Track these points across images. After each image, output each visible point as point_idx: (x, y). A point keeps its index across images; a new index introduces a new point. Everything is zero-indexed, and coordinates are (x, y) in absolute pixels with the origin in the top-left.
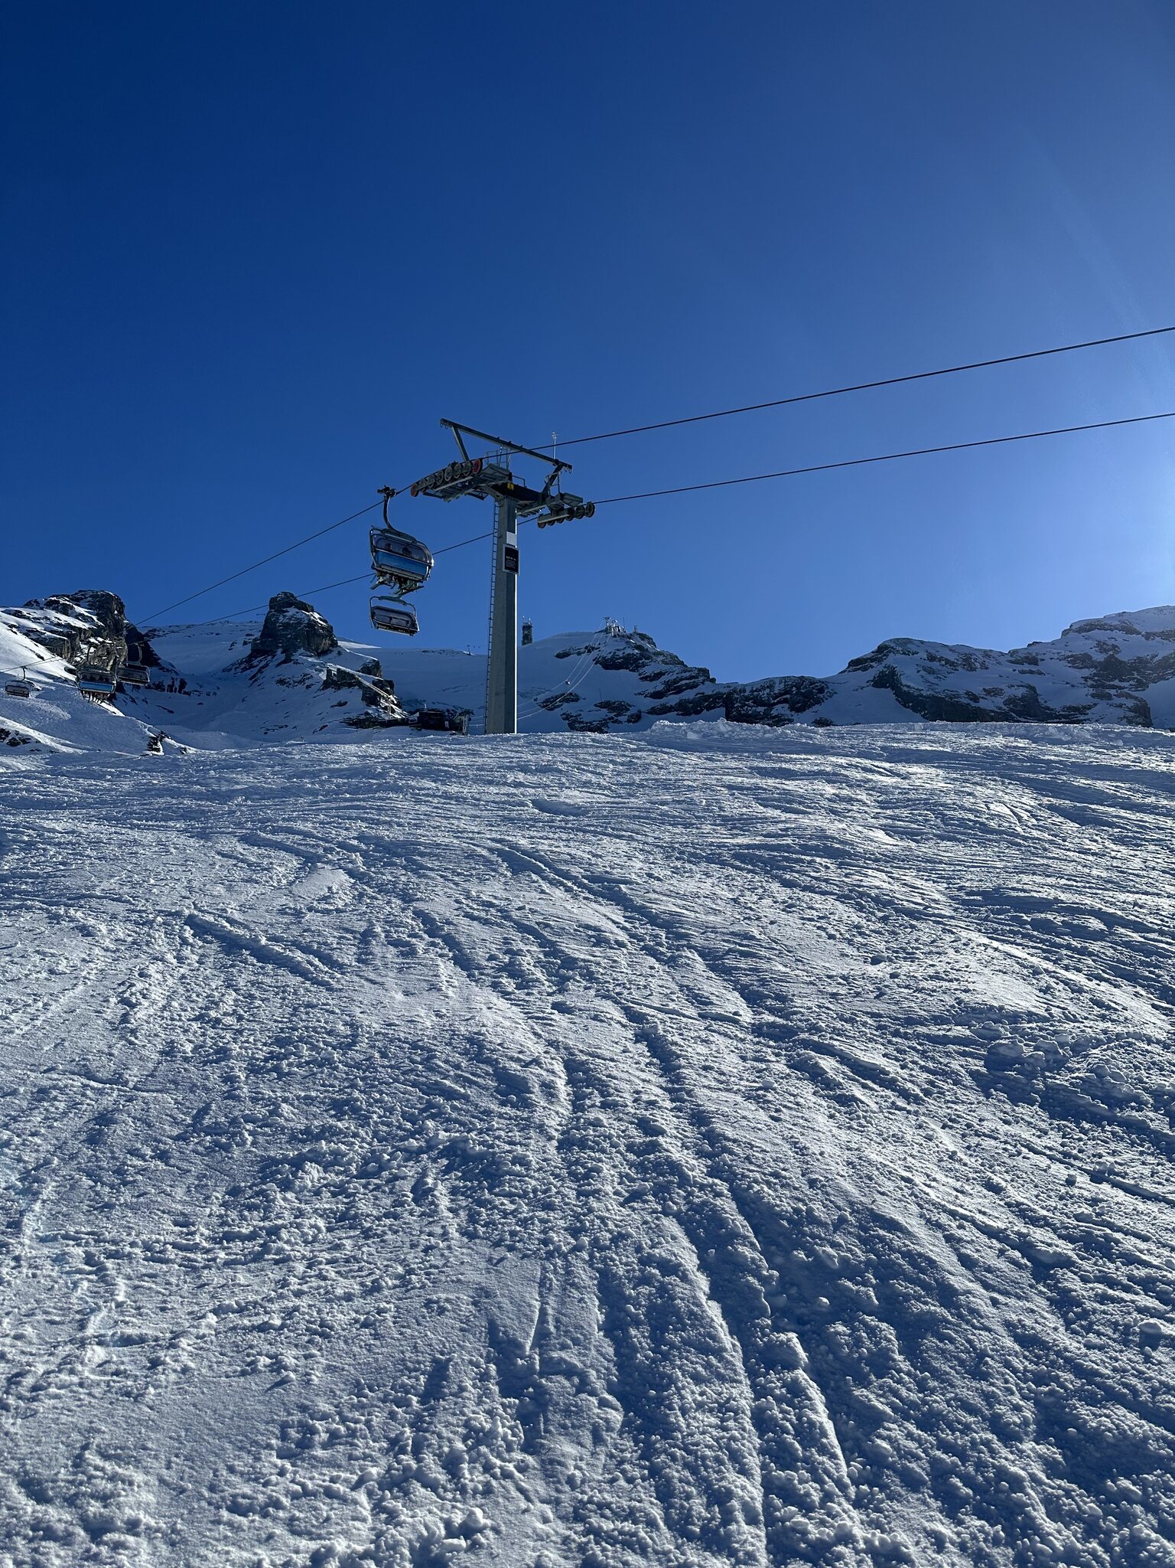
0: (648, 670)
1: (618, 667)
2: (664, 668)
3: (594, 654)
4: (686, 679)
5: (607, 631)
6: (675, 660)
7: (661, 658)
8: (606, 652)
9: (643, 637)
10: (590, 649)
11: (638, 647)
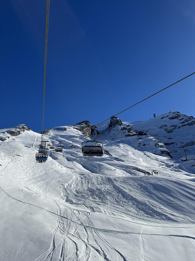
0: (180, 118)
1: (174, 119)
2: (183, 117)
3: (168, 117)
4: (188, 119)
5: (170, 112)
6: (185, 116)
7: (182, 116)
8: (171, 116)
9: (178, 112)
10: (167, 116)
11: (177, 114)
